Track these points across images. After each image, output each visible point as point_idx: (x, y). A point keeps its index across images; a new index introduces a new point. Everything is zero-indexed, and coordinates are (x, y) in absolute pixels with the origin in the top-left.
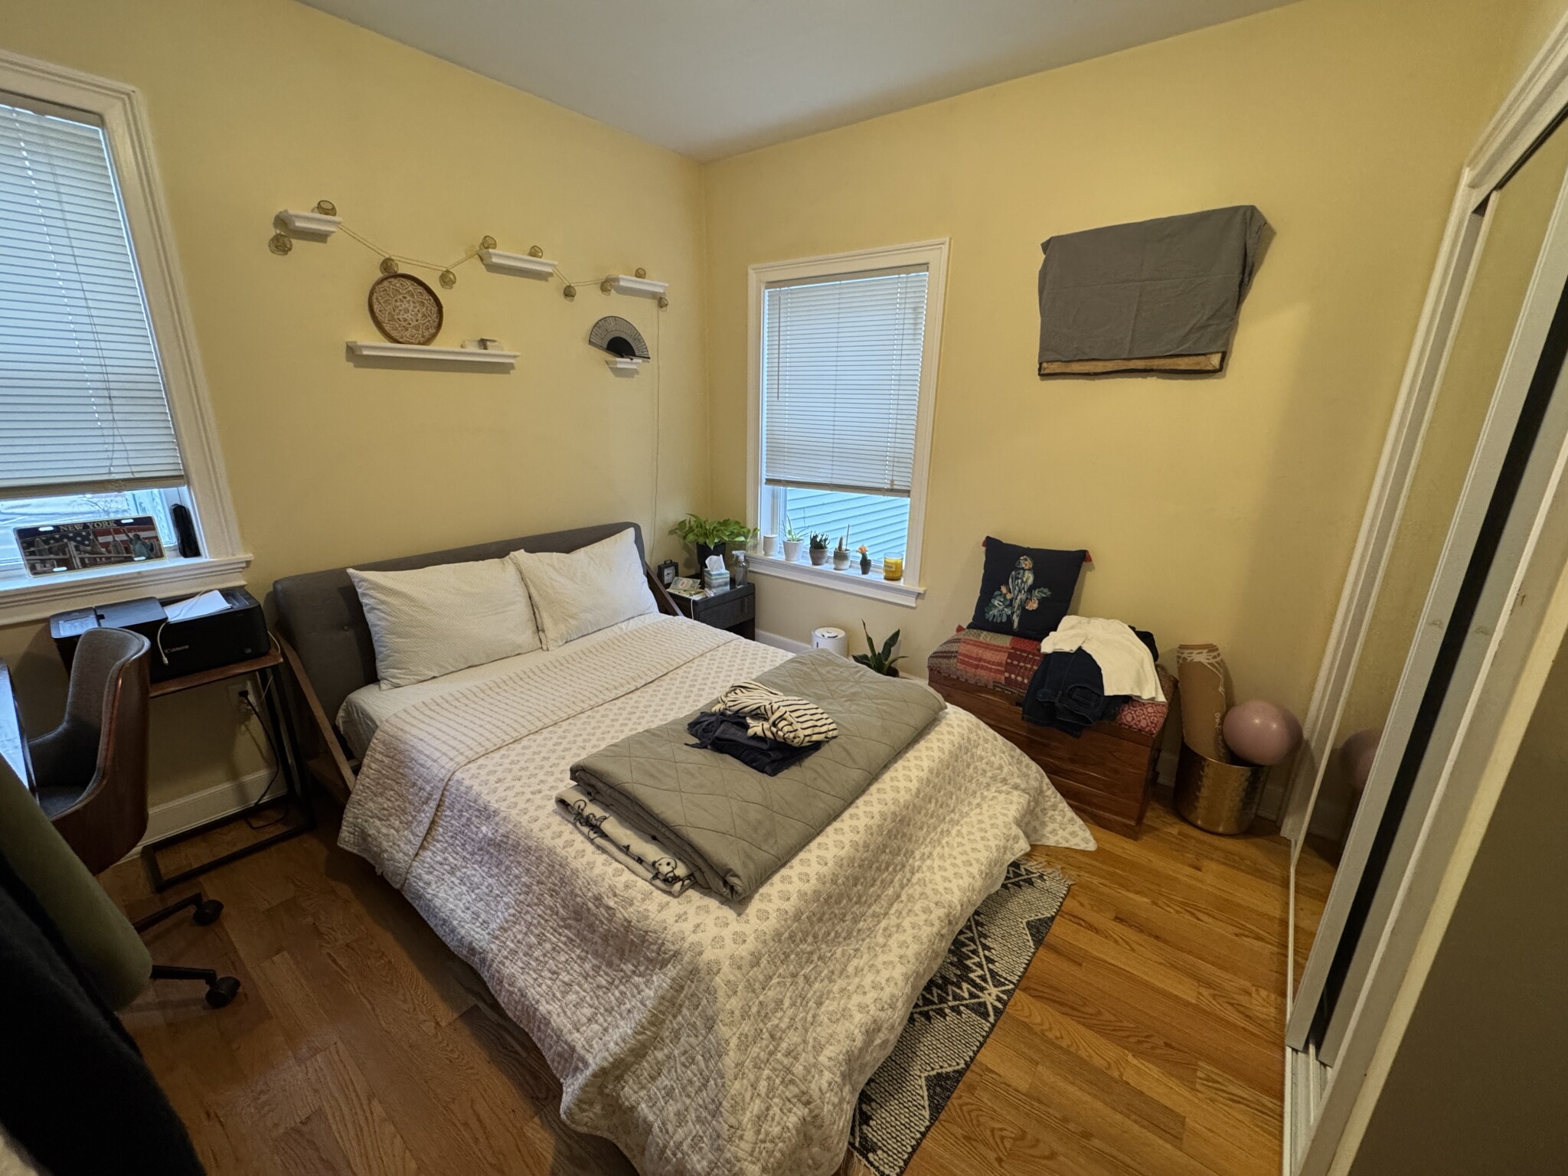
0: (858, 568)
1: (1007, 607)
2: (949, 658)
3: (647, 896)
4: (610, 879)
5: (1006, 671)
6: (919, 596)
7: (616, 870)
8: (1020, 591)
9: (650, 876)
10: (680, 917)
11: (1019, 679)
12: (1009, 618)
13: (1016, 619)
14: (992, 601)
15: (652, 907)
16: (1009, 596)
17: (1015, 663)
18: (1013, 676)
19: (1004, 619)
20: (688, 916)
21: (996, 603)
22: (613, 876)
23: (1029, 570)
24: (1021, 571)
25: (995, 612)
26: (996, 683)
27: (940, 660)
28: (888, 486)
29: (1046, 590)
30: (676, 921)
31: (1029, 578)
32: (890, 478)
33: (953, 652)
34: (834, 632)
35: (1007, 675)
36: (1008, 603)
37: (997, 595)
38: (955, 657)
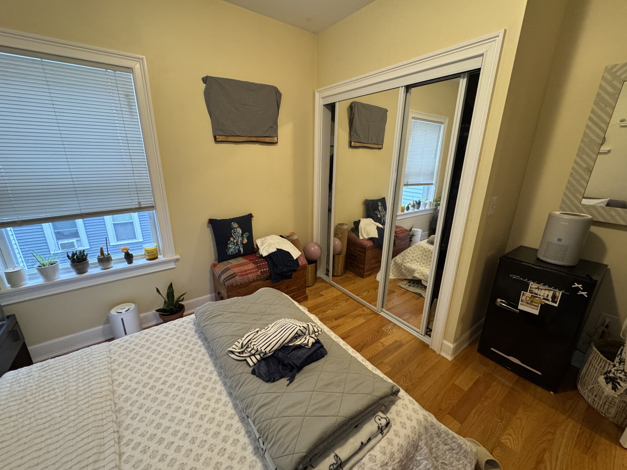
0: (124, 261)
1: (236, 246)
2: (234, 277)
3: (390, 442)
4: (377, 465)
5: (259, 269)
6: (177, 260)
7: (370, 460)
8: (239, 237)
9: (380, 435)
10: (403, 426)
11: (265, 269)
12: (239, 250)
13: (242, 249)
14: (228, 246)
15: (396, 441)
16: (235, 241)
17: (259, 265)
18: (262, 270)
19: (237, 251)
20: (402, 421)
21: (230, 246)
22: (375, 462)
23: (238, 227)
24: (235, 229)
25: (232, 250)
26: (258, 276)
27: (231, 280)
28: (137, 206)
29: (247, 233)
30: (406, 428)
31: (240, 231)
32: (137, 201)
33: (233, 274)
34: (127, 306)
35: (260, 271)
36: (236, 244)
37: (230, 243)
38: (236, 275)
